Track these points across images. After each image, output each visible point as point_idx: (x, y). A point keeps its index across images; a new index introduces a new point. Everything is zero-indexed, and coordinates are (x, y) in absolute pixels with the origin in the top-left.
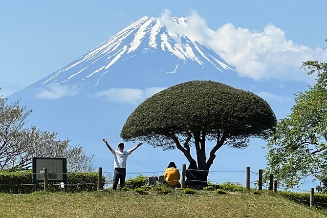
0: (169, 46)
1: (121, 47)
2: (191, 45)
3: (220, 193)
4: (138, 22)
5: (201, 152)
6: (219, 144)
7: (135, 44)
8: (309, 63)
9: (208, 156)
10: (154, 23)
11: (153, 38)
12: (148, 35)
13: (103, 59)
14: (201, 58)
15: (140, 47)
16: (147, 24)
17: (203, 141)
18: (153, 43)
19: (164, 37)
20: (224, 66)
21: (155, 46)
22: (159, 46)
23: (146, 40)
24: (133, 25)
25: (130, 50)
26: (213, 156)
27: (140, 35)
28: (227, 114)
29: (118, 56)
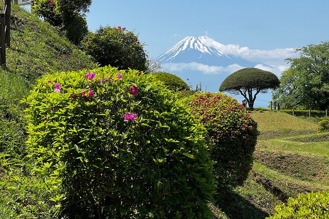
0: (198, 48)
1: (179, 49)
2: (206, 47)
3: (261, 112)
4: (185, 39)
5: (250, 96)
6: (258, 92)
7: (185, 47)
8: (288, 59)
9: (253, 97)
10: (192, 39)
11: (191, 45)
12: (189, 43)
13: (172, 54)
14: (211, 52)
15: (187, 49)
16: (189, 39)
17: (251, 91)
18: (191, 47)
19: (196, 44)
20: (219, 55)
21: (192, 48)
22: (194, 48)
23: (189, 46)
24: (183, 40)
25: (183, 50)
26: (255, 97)
27: (186, 44)
28: (261, 80)
29: (178, 52)
